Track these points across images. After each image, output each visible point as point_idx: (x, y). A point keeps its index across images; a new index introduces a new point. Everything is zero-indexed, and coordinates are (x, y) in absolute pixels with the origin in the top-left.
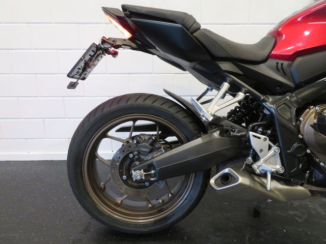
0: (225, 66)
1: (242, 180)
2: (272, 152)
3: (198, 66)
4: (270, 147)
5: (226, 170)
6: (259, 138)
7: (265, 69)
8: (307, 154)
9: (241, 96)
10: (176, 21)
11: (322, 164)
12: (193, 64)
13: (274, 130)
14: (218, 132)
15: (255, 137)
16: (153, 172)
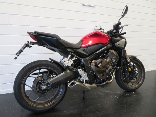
0: (69, 50)
1: (77, 83)
2: (85, 74)
3: (61, 50)
4: (84, 73)
5: (72, 81)
6: (81, 70)
7: (80, 51)
8: (94, 74)
9: (74, 58)
10: (53, 37)
11: (98, 76)
12: (59, 50)
13: (85, 68)
14: (69, 70)
15: (80, 70)
16: (49, 86)
